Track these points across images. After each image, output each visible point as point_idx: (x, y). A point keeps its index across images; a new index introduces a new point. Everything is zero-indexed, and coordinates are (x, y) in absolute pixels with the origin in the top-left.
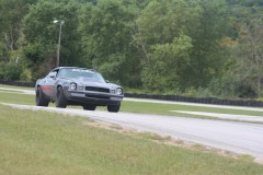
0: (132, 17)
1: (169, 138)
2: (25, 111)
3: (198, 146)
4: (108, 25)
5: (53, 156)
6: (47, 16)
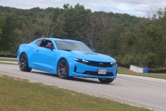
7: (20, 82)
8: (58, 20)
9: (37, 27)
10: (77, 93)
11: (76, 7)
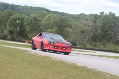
0: (41, 21)
1: (52, 58)
2: (9, 48)
3: (61, 60)
4: (33, 23)
5: (17, 62)
6: (15, 20)
7: (71, 65)
8: (97, 23)
9: (83, 27)
10: (111, 75)
11: (109, 14)
